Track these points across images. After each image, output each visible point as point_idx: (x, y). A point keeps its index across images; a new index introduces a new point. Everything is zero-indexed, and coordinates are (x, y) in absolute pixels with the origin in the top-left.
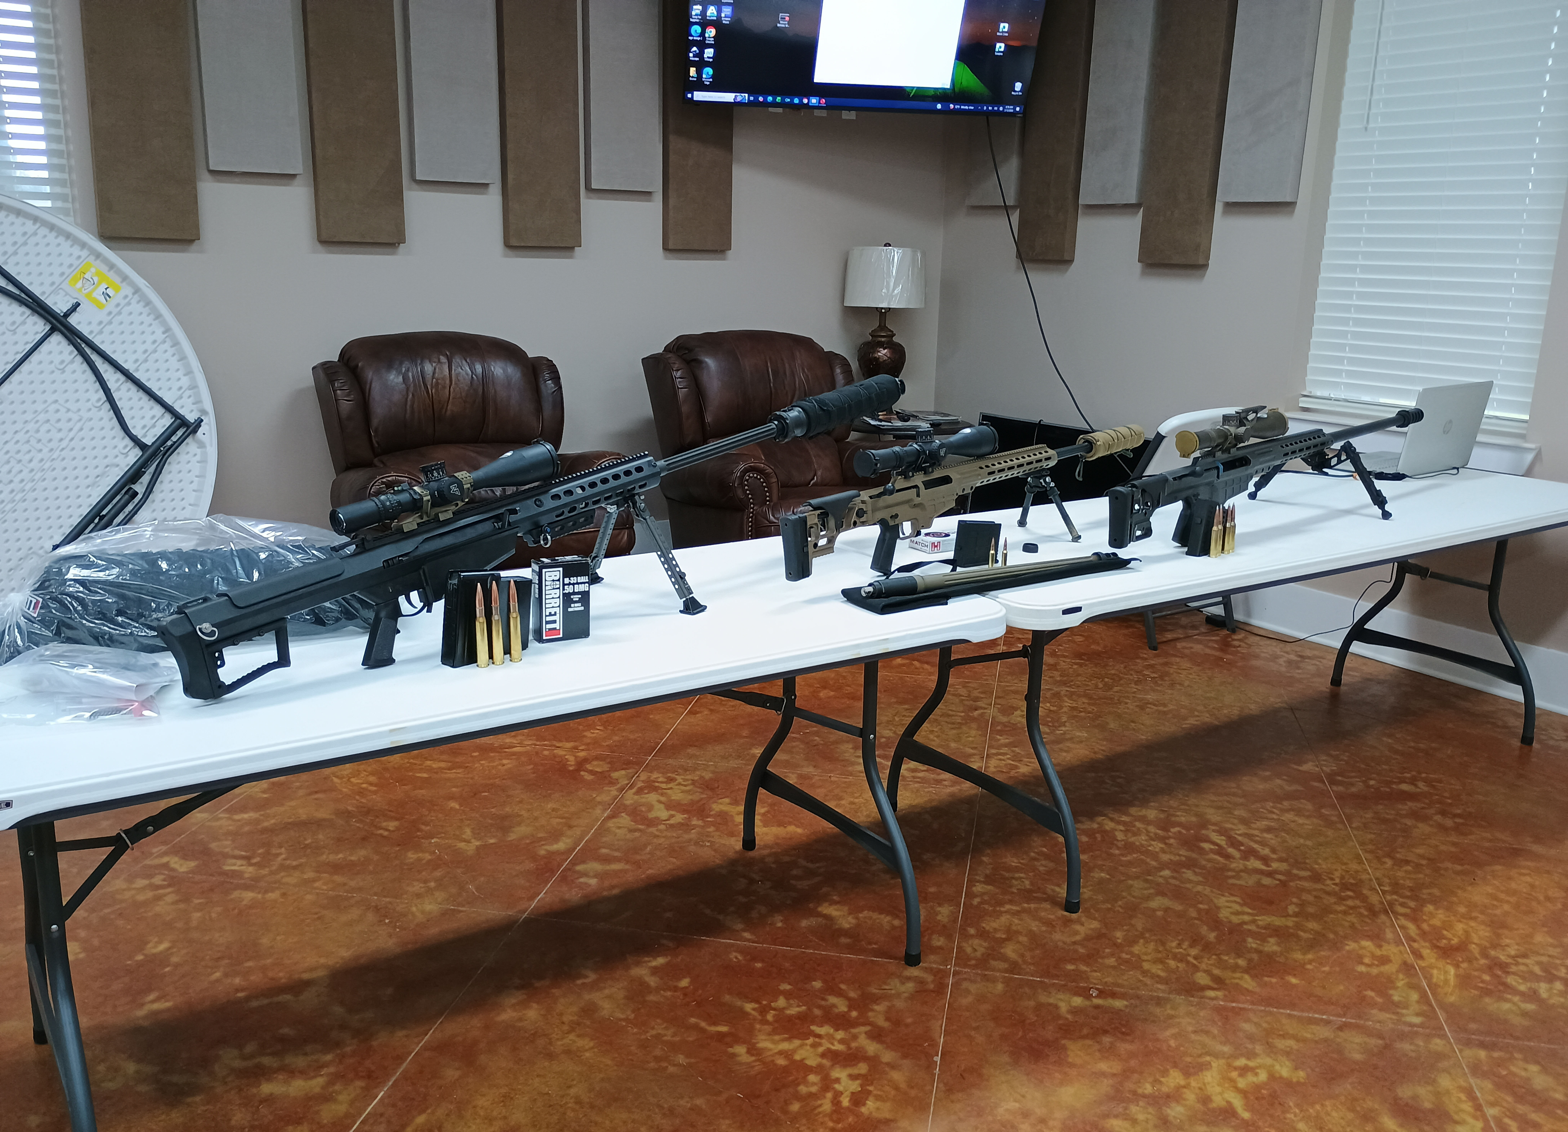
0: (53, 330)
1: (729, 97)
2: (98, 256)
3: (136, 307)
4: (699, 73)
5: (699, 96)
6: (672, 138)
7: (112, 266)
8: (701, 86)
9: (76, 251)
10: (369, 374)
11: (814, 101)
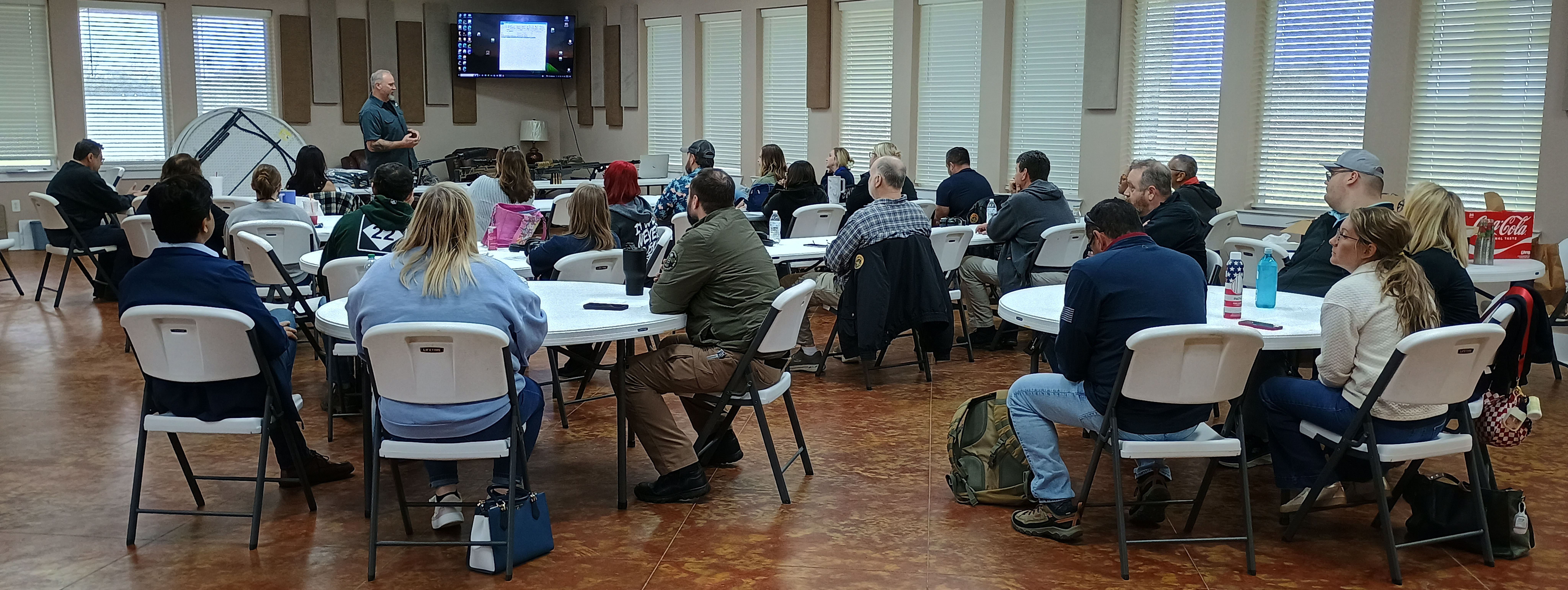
0: (274, 147)
1: (472, 75)
2: (285, 126)
3: (295, 141)
4: (462, 68)
5: (462, 75)
6: (455, 87)
7: (289, 129)
8: (462, 72)
9: (280, 125)
10: (359, 160)
11: (500, 75)
